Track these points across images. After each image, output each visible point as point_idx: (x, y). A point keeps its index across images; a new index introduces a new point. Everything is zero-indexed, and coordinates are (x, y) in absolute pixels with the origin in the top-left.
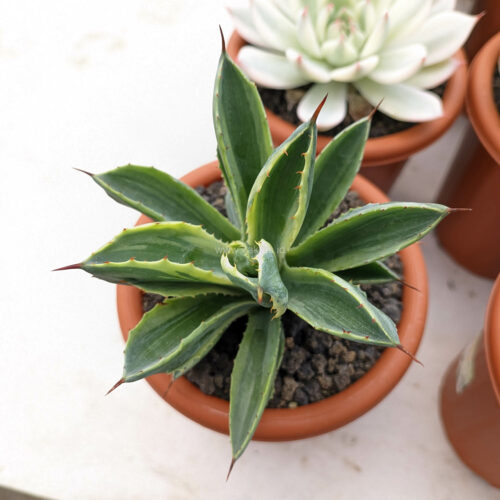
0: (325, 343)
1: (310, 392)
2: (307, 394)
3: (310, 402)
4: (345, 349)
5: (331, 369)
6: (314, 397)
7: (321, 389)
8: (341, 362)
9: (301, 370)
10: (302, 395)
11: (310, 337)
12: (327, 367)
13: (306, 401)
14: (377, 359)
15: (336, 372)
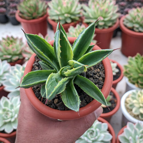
0: (92, 72)
1: (101, 83)
2: (101, 84)
3: (103, 86)
4: (96, 70)
5: (99, 75)
6: (102, 84)
7: (102, 81)
8: (99, 73)
9: (95, 81)
10: (100, 86)
11: (89, 74)
12: (98, 76)
13: (102, 86)
14: (103, 65)
15: (100, 75)
